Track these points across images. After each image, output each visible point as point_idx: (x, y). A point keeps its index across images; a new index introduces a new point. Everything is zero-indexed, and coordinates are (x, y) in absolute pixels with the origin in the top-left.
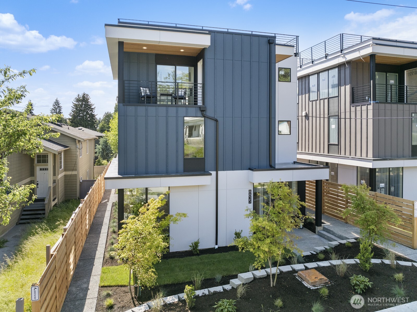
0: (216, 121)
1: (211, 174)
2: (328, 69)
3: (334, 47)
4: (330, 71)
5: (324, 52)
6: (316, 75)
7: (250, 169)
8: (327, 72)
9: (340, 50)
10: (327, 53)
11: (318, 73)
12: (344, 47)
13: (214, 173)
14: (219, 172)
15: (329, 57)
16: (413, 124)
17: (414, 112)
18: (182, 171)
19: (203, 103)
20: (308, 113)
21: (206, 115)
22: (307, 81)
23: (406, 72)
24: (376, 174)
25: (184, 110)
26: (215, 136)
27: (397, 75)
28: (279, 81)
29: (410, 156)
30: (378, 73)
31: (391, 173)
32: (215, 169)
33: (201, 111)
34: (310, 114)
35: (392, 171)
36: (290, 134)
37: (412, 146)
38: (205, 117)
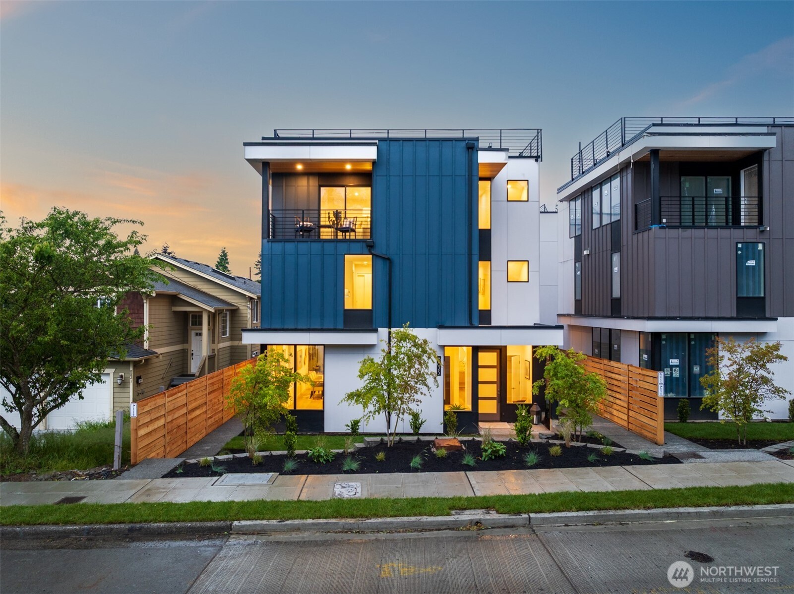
0: (389, 259)
1: (380, 331)
2: (610, 176)
4: (612, 179)
5: (606, 148)
6: (599, 187)
8: (610, 181)
9: (621, 144)
10: (608, 150)
11: (600, 182)
13: (385, 330)
14: (392, 329)
16: (739, 261)
17: (742, 240)
18: (341, 326)
19: (371, 236)
20: (591, 251)
21: (373, 252)
22: (590, 197)
23: (742, 173)
24: (661, 343)
25: (345, 245)
26: (388, 279)
27: (728, 179)
28: (508, 201)
29: (735, 315)
30: (688, 178)
31: (693, 343)
32: (388, 325)
33: (368, 246)
34: (593, 252)
35: (694, 340)
36: (528, 282)
37: (738, 298)
38: (373, 255)
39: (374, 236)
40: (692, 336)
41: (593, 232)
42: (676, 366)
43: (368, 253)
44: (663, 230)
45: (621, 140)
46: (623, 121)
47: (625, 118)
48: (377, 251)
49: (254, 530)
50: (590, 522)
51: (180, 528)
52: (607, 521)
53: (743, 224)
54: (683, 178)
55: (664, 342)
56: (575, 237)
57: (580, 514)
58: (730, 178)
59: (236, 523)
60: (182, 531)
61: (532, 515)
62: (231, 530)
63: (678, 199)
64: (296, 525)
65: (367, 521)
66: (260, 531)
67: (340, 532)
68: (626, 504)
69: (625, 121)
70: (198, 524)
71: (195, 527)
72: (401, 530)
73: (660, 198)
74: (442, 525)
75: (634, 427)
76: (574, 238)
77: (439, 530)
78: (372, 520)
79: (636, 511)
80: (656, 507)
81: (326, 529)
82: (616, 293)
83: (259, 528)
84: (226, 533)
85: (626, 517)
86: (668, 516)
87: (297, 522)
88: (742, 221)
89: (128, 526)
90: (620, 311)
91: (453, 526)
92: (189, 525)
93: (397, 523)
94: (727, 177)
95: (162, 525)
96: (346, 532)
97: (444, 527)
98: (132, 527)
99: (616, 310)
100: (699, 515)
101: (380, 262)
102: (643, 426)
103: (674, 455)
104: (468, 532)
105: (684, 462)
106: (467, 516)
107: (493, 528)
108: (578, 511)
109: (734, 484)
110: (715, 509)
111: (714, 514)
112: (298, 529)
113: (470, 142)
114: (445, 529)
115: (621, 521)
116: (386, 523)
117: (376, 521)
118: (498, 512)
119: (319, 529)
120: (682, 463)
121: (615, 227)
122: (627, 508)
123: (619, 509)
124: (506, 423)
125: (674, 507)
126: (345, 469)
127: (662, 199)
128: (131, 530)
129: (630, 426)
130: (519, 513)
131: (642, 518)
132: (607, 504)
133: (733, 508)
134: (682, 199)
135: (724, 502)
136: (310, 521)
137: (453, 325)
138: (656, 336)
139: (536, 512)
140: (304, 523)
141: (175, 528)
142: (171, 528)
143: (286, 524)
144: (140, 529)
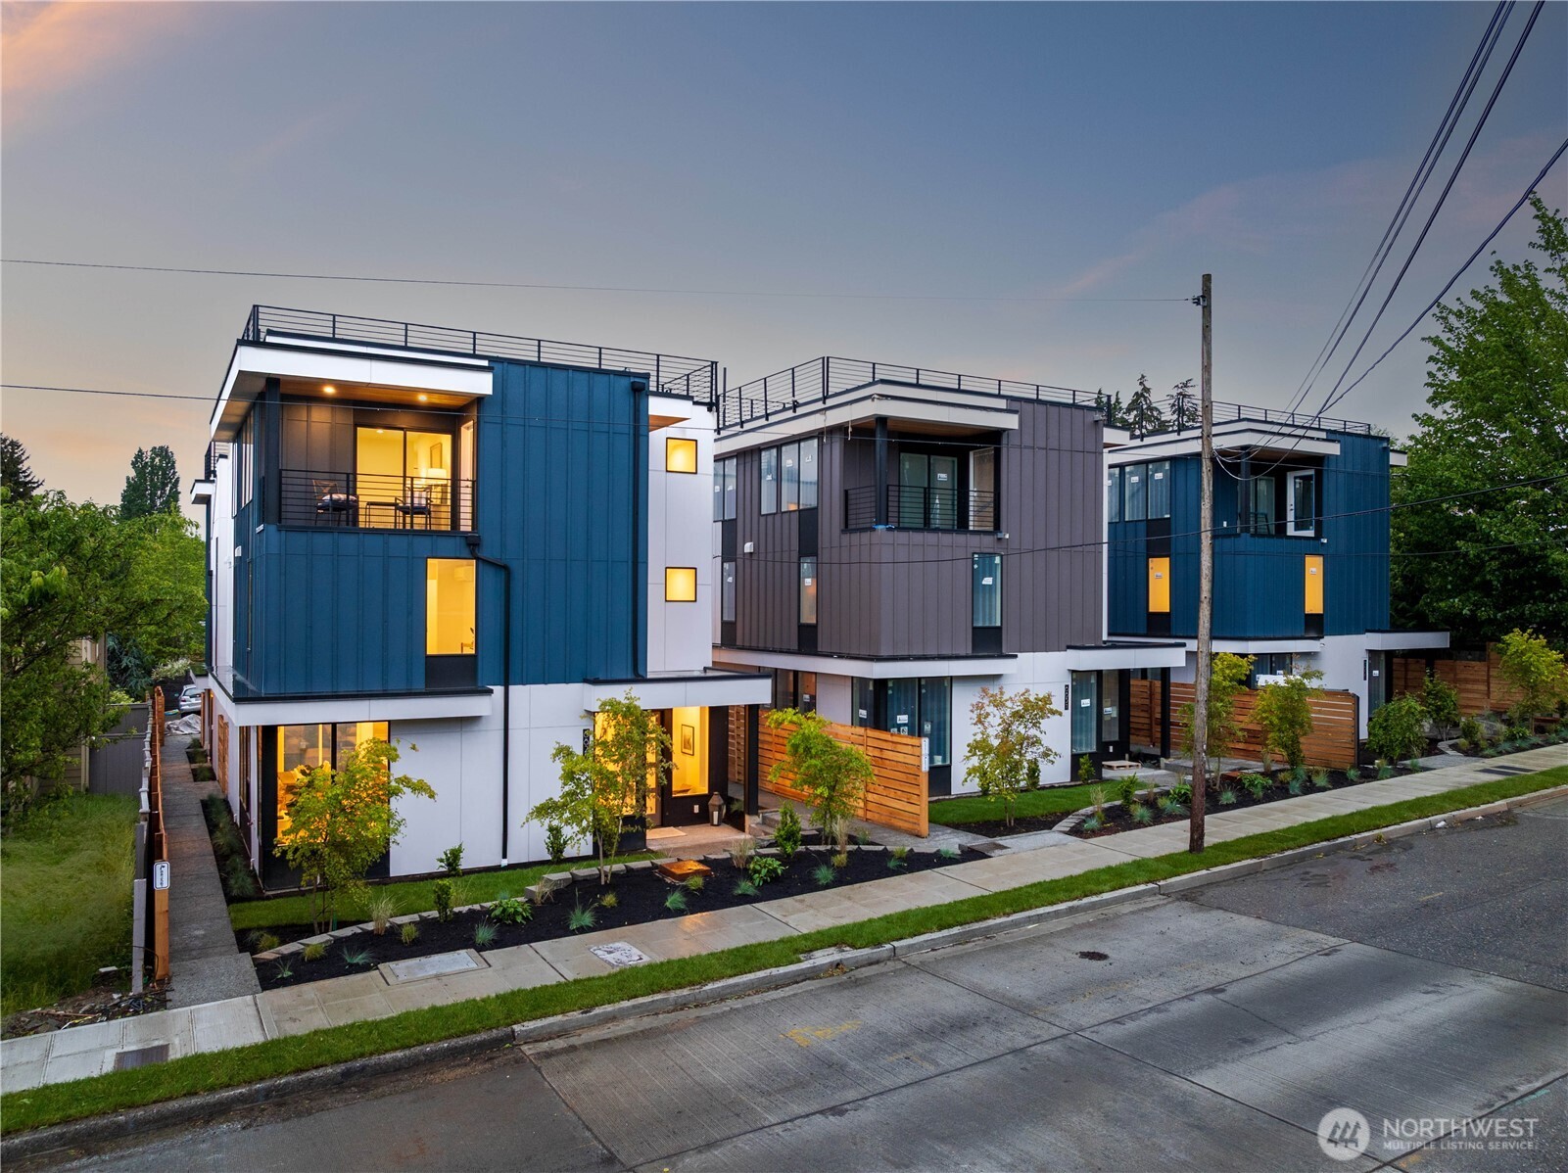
0: (505, 568)
1: (491, 691)
2: (798, 440)
3: (809, 389)
4: (802, 444)
5: (791, 395)
6: (774, 451)
7: (586, 681)
8: (797, 445)
9: (821, 395)
10: (796, 398)
11: (778, 445)
12: (830, 389)
13: (499, 690)
14: (510, 687)
15: (800, 411)
16: (975, 577)
17: (978, 550)
18: (420, 686)
19: (474, 526)
20: (757, 547)
21: (479, 555)
22: (756, 464)
23: (971, 454)
24: (887, 692)
25: (426, 541)
26: (503, 603)
27: (953, 462)
28: (667, 471)
29: (970, 652)
30: (908, 455)
31: (923, 691)
32: (503, 681)
33: (469, 545)
34: (762, 550)
35: (925, 687)
36: (696, 601)
37: (974, 628)
38: (478, 559)
39: (480, 526)
40: (923, 682)
41: (762, 519)
42: (905, 725)
43: (470, 556)
44: (891, 533)
45: (821, 390)
46: (826, 362)
47: (828, 358)
48: (484, 553)
49: (550, 1033)
50: (958, 940)
51: (432, 1052)
52: (973, 937)
53: (971, 528)
54: (902, 455)
55: (890, 692)
56: (723, 522)
57: (945, 933)
58: (956, 459)
59: (517, 1028)
60: (436, 1057)
61: (896, 944)
62: (515, 1039)
63: (897, 488)
64: (609, 1012)
65: (704, 988)
66: (559, 1032)
67: (673, 1011)
68: (986, 912)
69: (828, 362)
70: (461, 1041)
71: (456, 1047)
72: (751, 992)
73: (888, 486)
74: (799, 976)
75: (877, 816)
76: (720, 523)
77: (797, 983)
78: (710, 986)
79: (998, 921)
80: (1015, 912)
81: (653, 1011)
82: (808, 617)
83: (556, 1029)
84: (507, 1045)
85: (989, 929)
86: (1030, 920)
87: (609, 1008)
88: (971, 523)
89: (340, 1068)
90: (815, 646)
91: (812, 975)
92: (446, 1045)
93: (744, 983)
94: (950, 459)
95: (399, 1054)
96: (682, 1009)
97: (801, 978)
98: (348, 1070)
99: (808, 641)
100: (1057, 914)
101: (490, 574)
102: (894, 813)
103: (976, 848)
104: (830, 979)
105: (993, 855)
106: (823, 957)
107: (857, 968)
108: (940, 930)
109: (1067, 874)
110: (1070, 904)
111: (1071, 911)
112: (612, 1018)
113: (637, 380)
114: (805, 980)
115: (986, 933)
116: (730, 986)
117: (716, 986)
118: (853, 947)
119: (642, 1012)
120: (990, 857)
121: (808, 518)
122: (988, 918)
123: (980, 920)
124: (672, 828)
125: (1031, 908)
126: (573, 927)
127: (890, 488)
128: (347, 1074)
129: (869, 815)
130: (879, 944)
131: (1006, 927)
132: (968, 916)
133: (1086, 900)
134: (902, 489)
135: (1073, 895)
136: (625, 1004)
137: (609, 678)
138: (881, 684)
139: (897, 940)
140: (620, 1009)
141: (424, 1054)
142: (416, 1056)
143: (596, 1015)
144: (363, 1068)
